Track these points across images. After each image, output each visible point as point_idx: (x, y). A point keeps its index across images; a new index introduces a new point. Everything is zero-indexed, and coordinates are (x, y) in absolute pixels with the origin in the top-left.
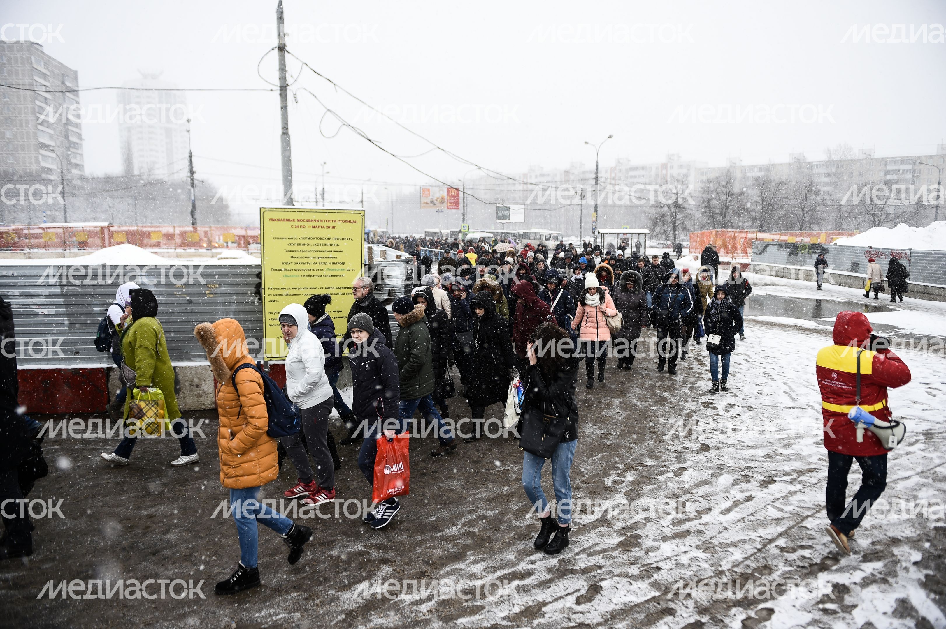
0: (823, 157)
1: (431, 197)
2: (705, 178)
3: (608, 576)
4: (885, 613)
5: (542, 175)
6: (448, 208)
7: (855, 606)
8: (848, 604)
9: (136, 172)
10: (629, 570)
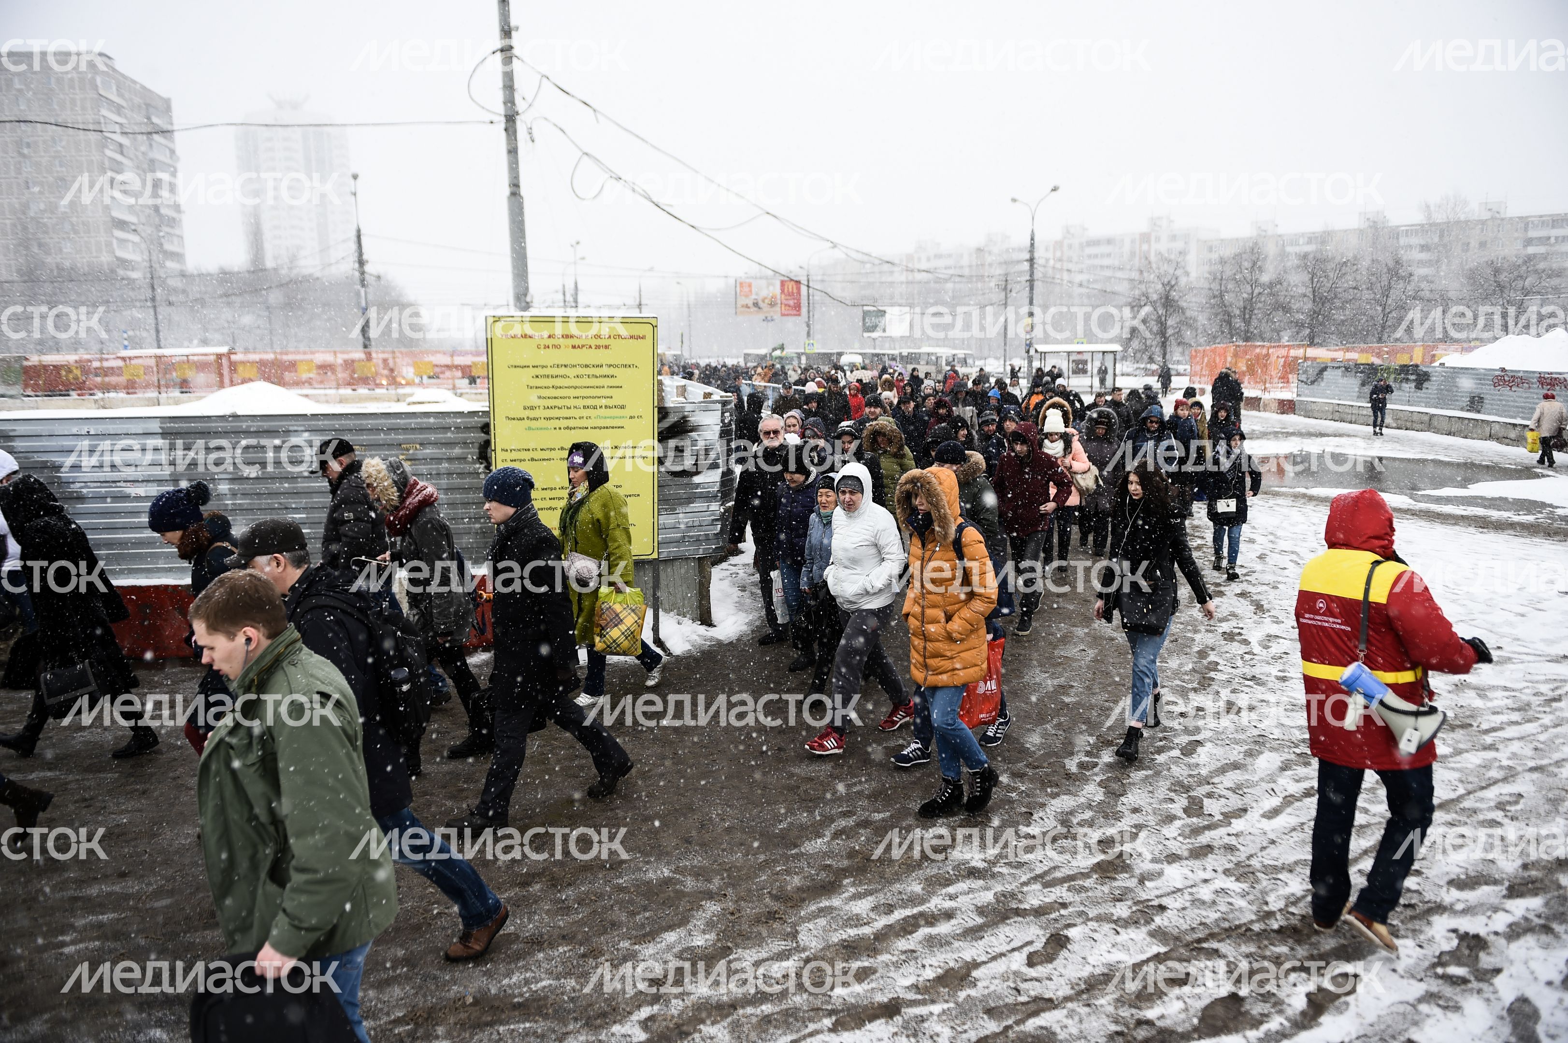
0: (1417, 218)
1: (754, 297)
2: (1215, 256)
3: (1078, 921)
4: (1549, 983)
5: (938, 256)
6: (783, 315)
7: (1498, 971)
8: (1485, 966)
9: (269, 264)
10: (1113, 910)
